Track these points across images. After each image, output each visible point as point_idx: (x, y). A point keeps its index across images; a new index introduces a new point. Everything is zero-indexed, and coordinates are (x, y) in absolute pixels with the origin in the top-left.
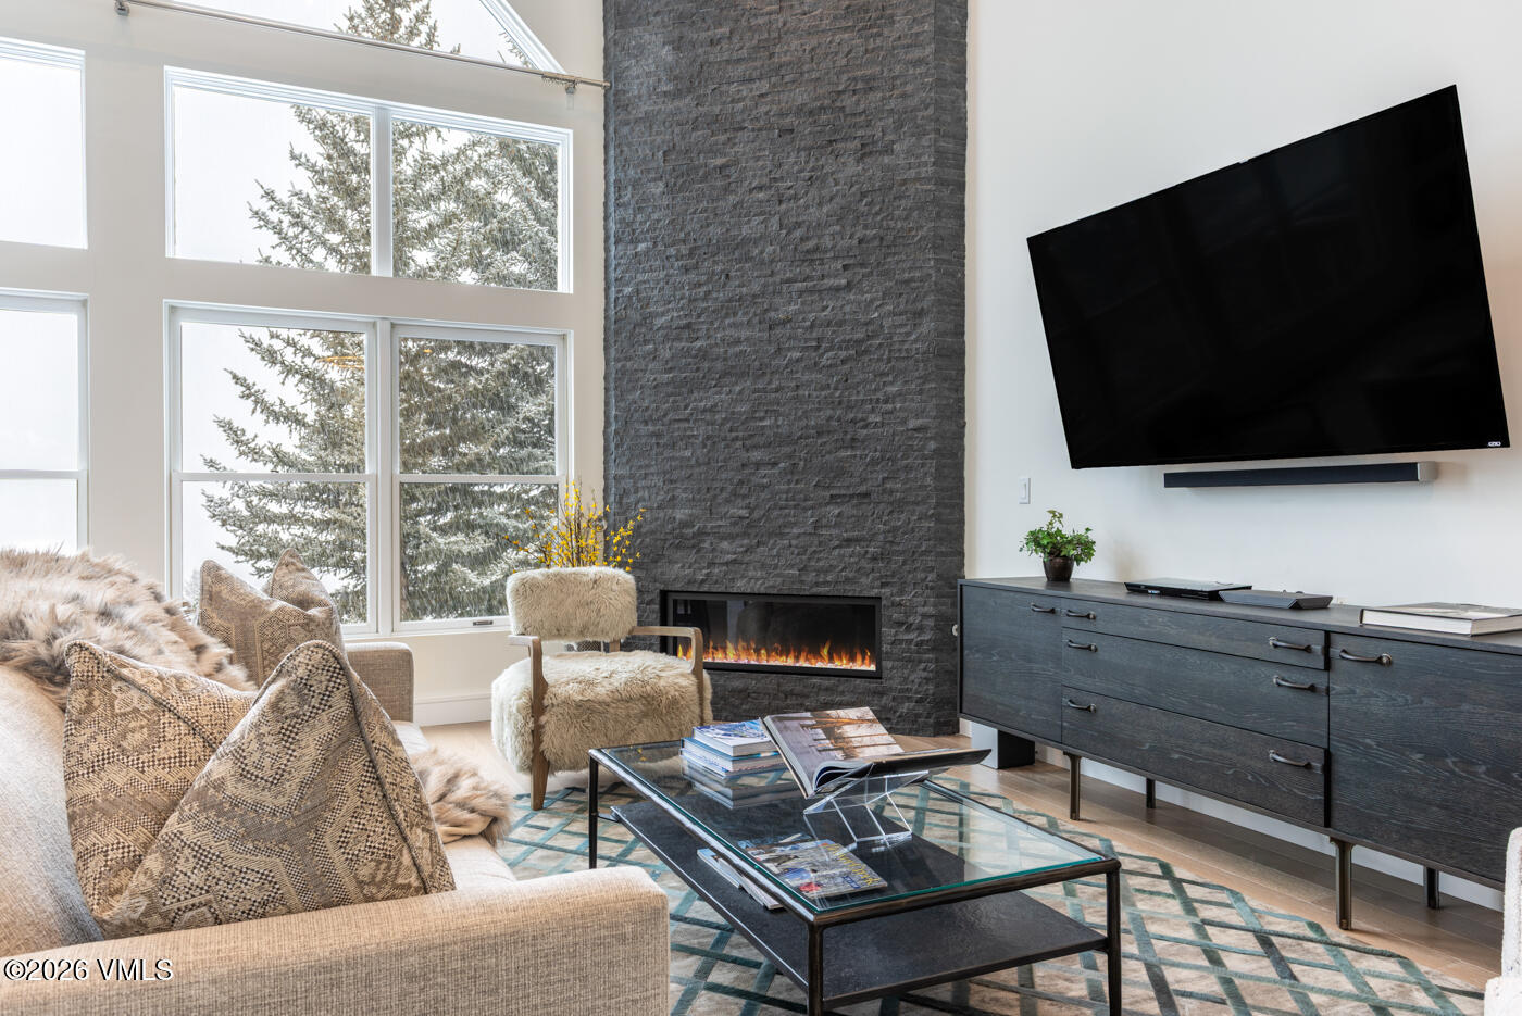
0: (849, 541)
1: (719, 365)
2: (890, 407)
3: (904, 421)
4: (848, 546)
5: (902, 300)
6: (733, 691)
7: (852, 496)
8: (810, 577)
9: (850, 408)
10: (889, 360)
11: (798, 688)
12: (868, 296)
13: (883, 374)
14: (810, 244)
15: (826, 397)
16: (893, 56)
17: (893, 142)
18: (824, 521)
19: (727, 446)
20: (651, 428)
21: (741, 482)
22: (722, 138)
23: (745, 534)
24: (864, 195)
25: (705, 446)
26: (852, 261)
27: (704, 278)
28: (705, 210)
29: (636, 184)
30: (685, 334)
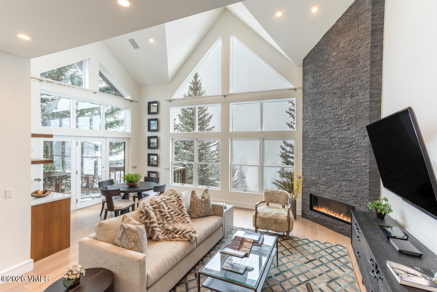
0: (347, 191)
1: (321, 147)
2: (357, 159)
3: (361, 164)
4: (347, 192)
5: (361, 132)
6: (323, 219)
7: (348, 180)
8: (339, 198)
9: (348, 159)
10: (357, 148)
11: (336, 223)
12: (352, 132)
13: (355, 151)
14: (339, 119)
15: (342, 156)
16: (359, 71)
17: (359, 93)
18: (342, 185)
19: (322, 165)
20: (308, 159)
21: (325, 173)
22: (322, 96)
23: (325, 185)
24: (351, 107)
25: (318, 164)
26: (349, 123)
27: (318, 127)
28: (318, 112)
29: (306, 108)
30: (315, 139)
